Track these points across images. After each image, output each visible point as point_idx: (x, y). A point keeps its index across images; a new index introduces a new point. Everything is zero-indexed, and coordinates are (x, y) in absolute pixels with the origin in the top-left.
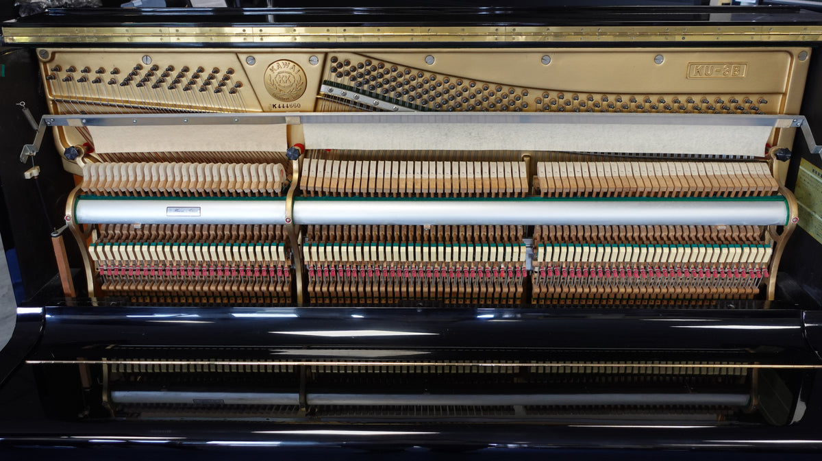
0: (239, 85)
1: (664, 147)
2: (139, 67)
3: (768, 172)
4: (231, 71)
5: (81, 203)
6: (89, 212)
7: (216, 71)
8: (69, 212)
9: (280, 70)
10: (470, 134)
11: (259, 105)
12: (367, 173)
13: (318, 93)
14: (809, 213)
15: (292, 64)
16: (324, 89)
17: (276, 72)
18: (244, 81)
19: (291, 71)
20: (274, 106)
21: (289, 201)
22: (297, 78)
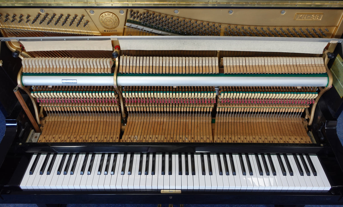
0: (88, 22)
1: (279, 49)
2: (39, 15)
3: (323, 63)
4: (83, 16)
5: (24, 77)
6: (28, 81)
7: (76, 16)
8: (19, 82)
9: (106, 17)
10: (194, 44)
11: (98, 30)
12: (149, 64)
13: (125, 25)
14: (337, 79)
15: (111, 14)
16: (127, 24)
17: (104, 18)
18: (90, 20)
19: (111, 17)
20: (105, 31)
21: (115, 77)
22: (115, 20)
